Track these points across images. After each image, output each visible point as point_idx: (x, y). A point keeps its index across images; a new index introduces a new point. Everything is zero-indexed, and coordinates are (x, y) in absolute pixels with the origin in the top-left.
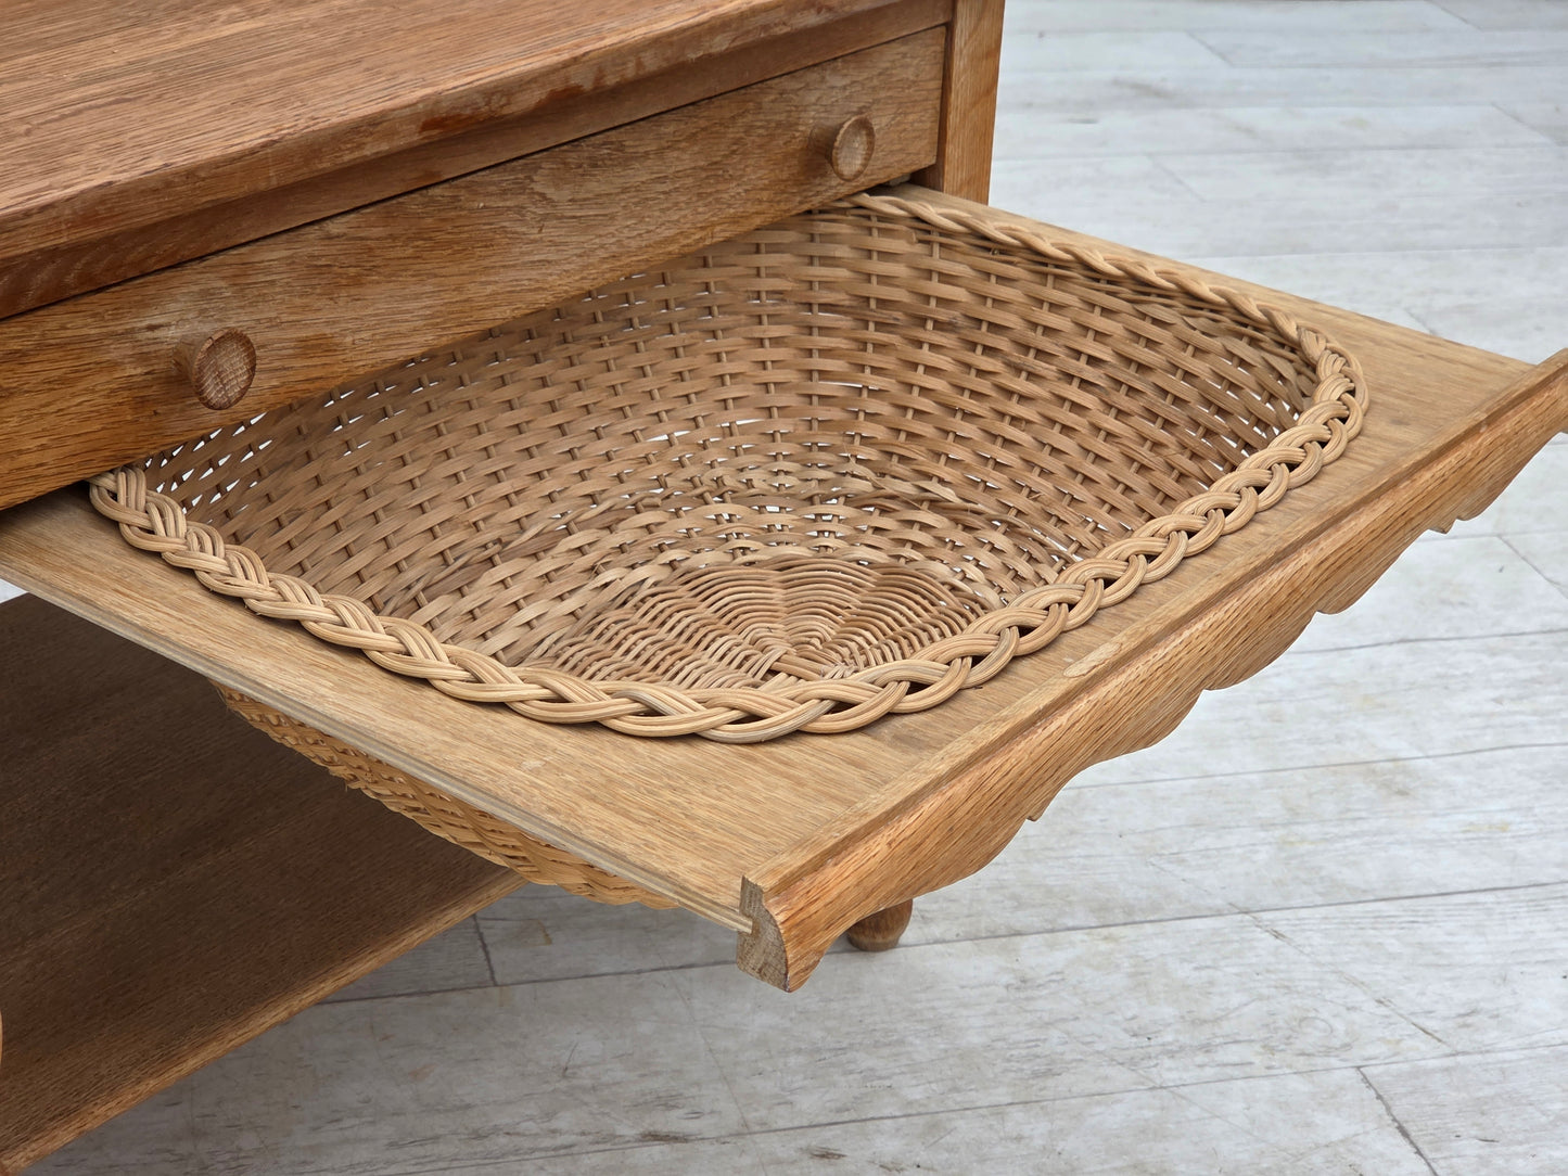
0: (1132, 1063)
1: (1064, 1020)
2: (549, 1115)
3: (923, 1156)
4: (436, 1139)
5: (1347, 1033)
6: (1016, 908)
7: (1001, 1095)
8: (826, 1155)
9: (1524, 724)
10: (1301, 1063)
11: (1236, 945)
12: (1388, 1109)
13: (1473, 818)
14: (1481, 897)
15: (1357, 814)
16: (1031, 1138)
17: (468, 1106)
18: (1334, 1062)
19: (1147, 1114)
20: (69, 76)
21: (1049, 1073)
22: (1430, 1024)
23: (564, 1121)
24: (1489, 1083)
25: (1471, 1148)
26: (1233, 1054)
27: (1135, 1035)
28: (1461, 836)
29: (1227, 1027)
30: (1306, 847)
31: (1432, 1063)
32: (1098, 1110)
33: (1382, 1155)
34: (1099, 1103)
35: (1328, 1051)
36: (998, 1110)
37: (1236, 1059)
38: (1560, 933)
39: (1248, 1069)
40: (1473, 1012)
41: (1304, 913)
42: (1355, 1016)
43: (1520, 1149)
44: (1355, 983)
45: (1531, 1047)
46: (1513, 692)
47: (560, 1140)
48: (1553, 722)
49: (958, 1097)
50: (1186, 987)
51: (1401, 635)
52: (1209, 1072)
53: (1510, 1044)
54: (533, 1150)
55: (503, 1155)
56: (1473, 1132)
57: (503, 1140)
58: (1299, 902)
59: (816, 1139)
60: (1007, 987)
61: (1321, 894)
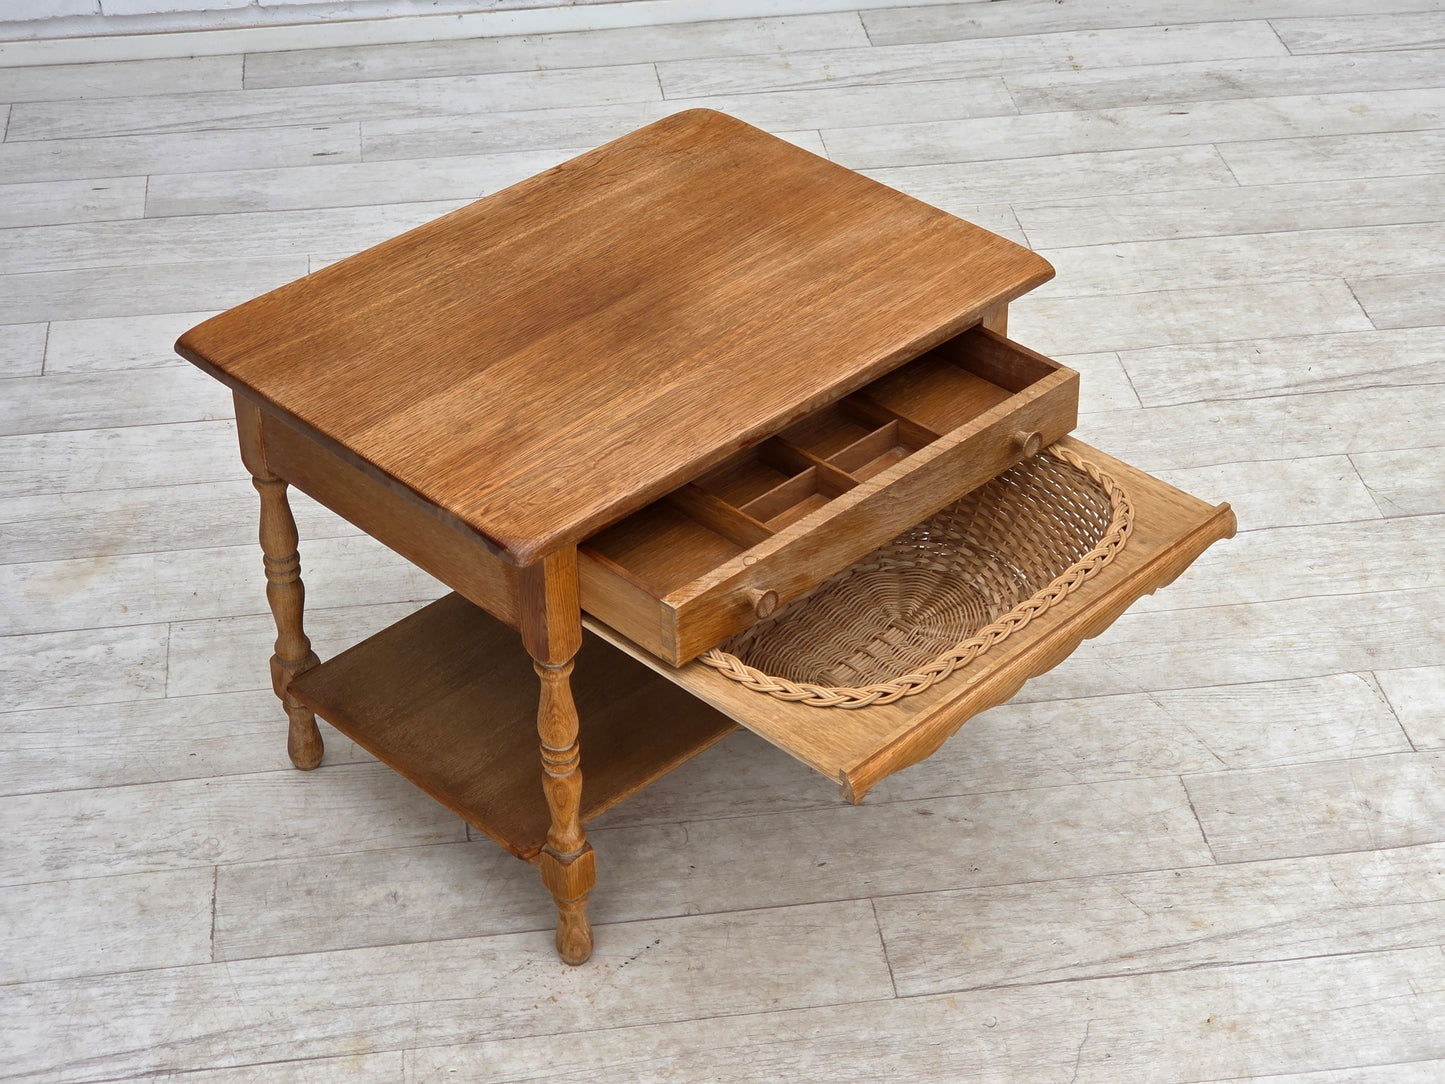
0: (1073, 771)
1: (1045, 748)
2: (802, 792)
3: (968, 815)
4: (752, 801)
5: (1180, 757)
6: (1034, 688)
7: (1009, 786)
8: (925, 813)
9: (1321, 582)
10: (1153, 772)
11: (1137, 710)
12: (1188, 797)
13: (1276, 639)
14: (1266, 685)
15: (1217, 636)
16: (1019, 806)
17: (768, 786)
18: (1169, 772)
19: (1075, 796)
20: (607, 426)
21: (1034, 775)
22: (1220, 753)
23: (809, 795)
24: (1240, 785)
25: (1222, 817)
26: (1123, 767)
27: (1078, 757)
28: (1268, 649)
29: (1122, 753)
30: (1186, 655)
31: (1216, 774)
32: (1052, 794)
33: (1179, 819)
34: (1053, 791)
35: (1168, 766)
36: (1006, 793)
37: (1123, 770)
38: (1301, 706)
39: (1127, 775)
40: (1244, 748)
41: (1175, 692)
42: (1186, 748)
43: (1245, 817)
44: (1191, 731)
45: (1267, 766)
46: (1320, 562)
47: (807, 804)
48: (1338, 581)
49: (988, 786)
50: (1108, 732)
51: (1271, 524)
52: (1109, 776)
53: (1257, 765)
54: (795, 808)
55: (782, 810)
56: (1226, 808)
57: (781, 803)
58: (1175, 686)
59: (921, 806)
60: (1022, 730)
61: (1187, 682)
